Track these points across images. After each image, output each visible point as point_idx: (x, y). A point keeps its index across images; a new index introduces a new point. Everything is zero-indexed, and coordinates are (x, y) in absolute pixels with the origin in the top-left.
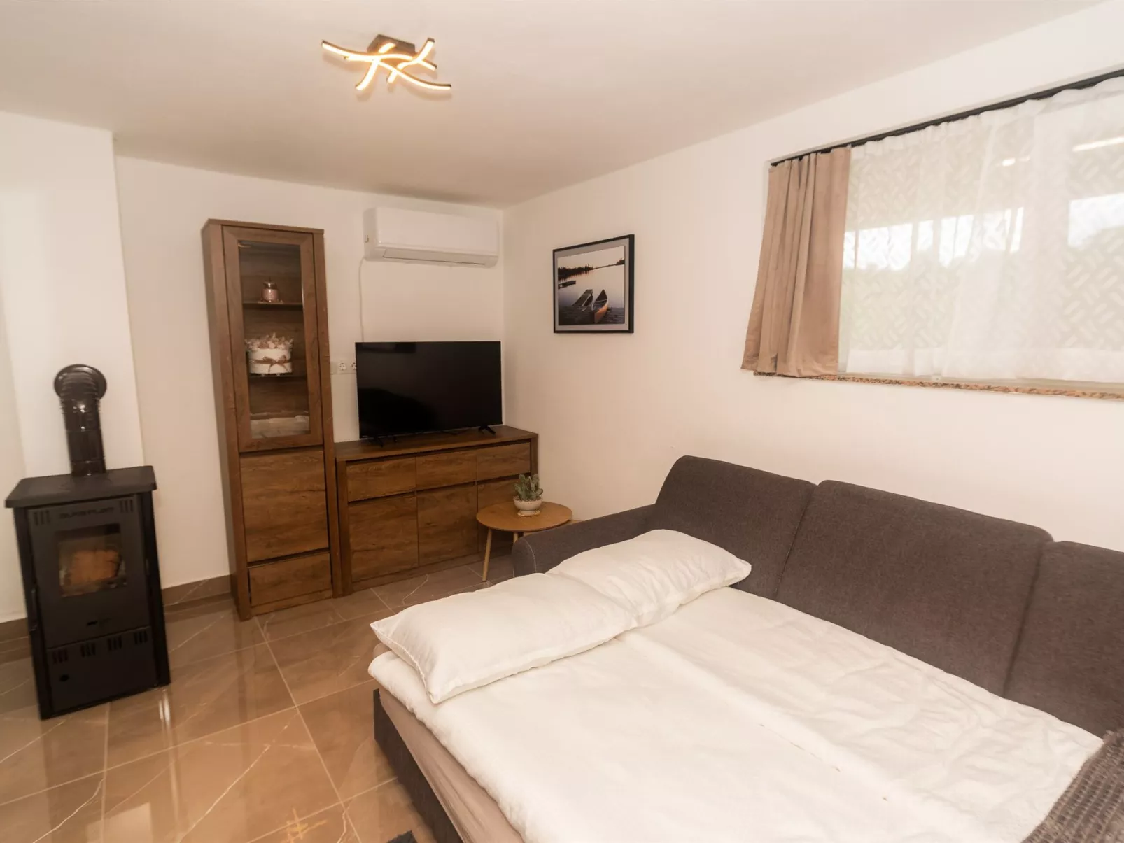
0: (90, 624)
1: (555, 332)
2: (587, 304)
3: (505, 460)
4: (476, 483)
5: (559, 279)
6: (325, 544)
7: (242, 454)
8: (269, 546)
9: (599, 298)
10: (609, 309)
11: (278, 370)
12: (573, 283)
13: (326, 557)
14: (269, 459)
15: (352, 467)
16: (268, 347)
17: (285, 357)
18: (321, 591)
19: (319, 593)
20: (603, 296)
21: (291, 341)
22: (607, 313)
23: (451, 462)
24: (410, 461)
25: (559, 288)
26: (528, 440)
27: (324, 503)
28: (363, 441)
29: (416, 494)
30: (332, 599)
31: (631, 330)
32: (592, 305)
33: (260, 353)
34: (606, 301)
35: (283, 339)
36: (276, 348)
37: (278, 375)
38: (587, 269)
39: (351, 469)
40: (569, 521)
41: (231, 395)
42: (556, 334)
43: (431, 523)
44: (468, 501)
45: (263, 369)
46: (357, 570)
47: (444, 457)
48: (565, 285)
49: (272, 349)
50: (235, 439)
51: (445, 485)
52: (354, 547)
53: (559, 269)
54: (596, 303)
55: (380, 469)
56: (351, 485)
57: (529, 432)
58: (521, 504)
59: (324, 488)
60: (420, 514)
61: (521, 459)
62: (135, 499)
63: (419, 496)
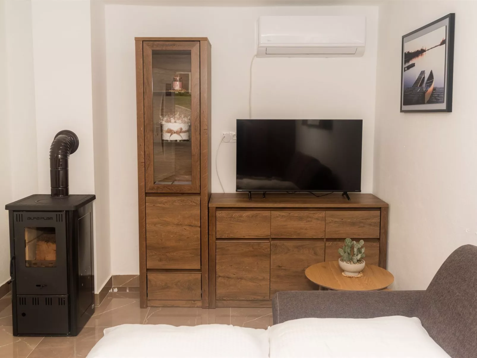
0: (37, 286)
1: (402, 111)
2: (421, 85)
3: (353, 224)
4: (325, 240)
5: (405, 63)
6: (198, 267)
7: (147, 194)
8: (160, 260)
9: (428, 79)
10: (434, 89)
11: (176, 137)
12: (413, 65)
13: (198, 276)
14: (163, 199)
15: (220, 212)
16: (170, 122)
17: (181, 129)
18: (194, 301)
19: (193, 302)
20: (431, 76)
21: (189, 117)
22: (433, 92)
23: (301, 219)
24: (266, 213)
25: (405, 71)
26: (379, 209)
27: (199, 236)
28: (238, 194)
29: (270, 240)
30: (201, 309)
31: (449, 109)
32: (424, 85)
33: (167, 126)
34: (432, 82)
35: (183, 116)
36: (175, 122)
37: (178, 141)
38: (422, 51)
39: (219, 214)
40: (386, 288)
41: (143, 153)
42: (403, 114)
43: (281, 267)
44: (315, 254)
45: (167, 137)
46: (220, 291)
47: (296, 213)
48: (409, 68)
49: (173, 123)
50: (143, 183)
51: (295, 237)
52: (219, 273)
53: (405, 53)
54: (427, 83)
55: (241, 216)
56: (220, 226)
57: (384, 202)
58: (344, 265)
59: (199, 225)
60: (273, 257)
61: (370, 225)
62: (64, 213)
63: (272, 242)
